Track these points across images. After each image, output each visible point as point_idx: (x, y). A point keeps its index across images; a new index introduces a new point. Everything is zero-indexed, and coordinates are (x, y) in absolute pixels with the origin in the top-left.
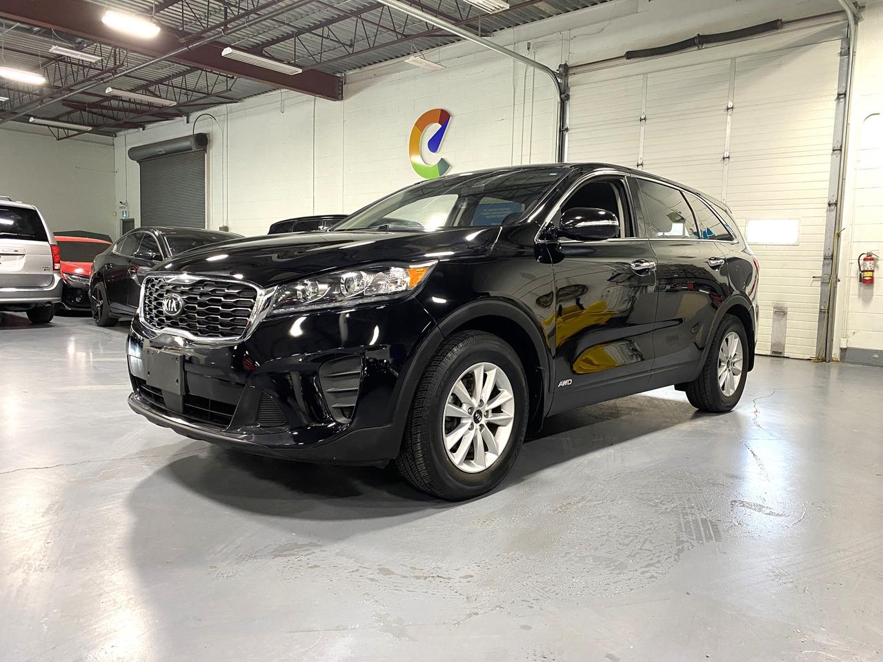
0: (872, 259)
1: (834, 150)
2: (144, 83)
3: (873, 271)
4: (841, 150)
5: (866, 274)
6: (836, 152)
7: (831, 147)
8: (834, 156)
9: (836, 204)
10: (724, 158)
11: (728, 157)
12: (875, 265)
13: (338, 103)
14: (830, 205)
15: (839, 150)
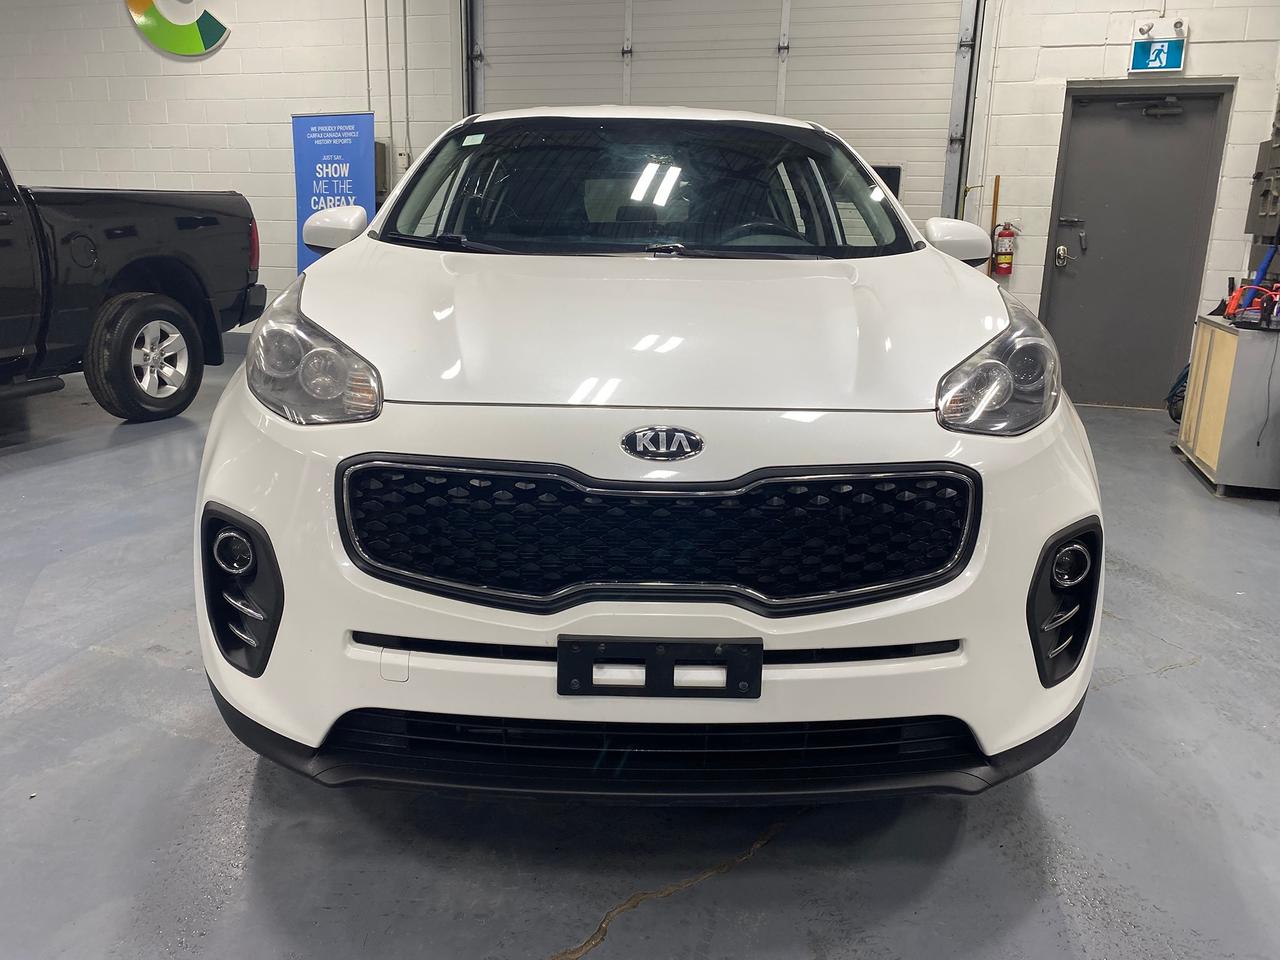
0: (1011, 235)
1: (961, 46)
3: (1011, 254)
4: (973, 47)
5: (1002, 259)
6: (963, 48)
7: (957, 40)
8: (961, 57)
9: (962, 141)
10: (780, 49)
11: (787, 48)
12: (1015, 246)
14: (952, 141)
15: (971, 46)
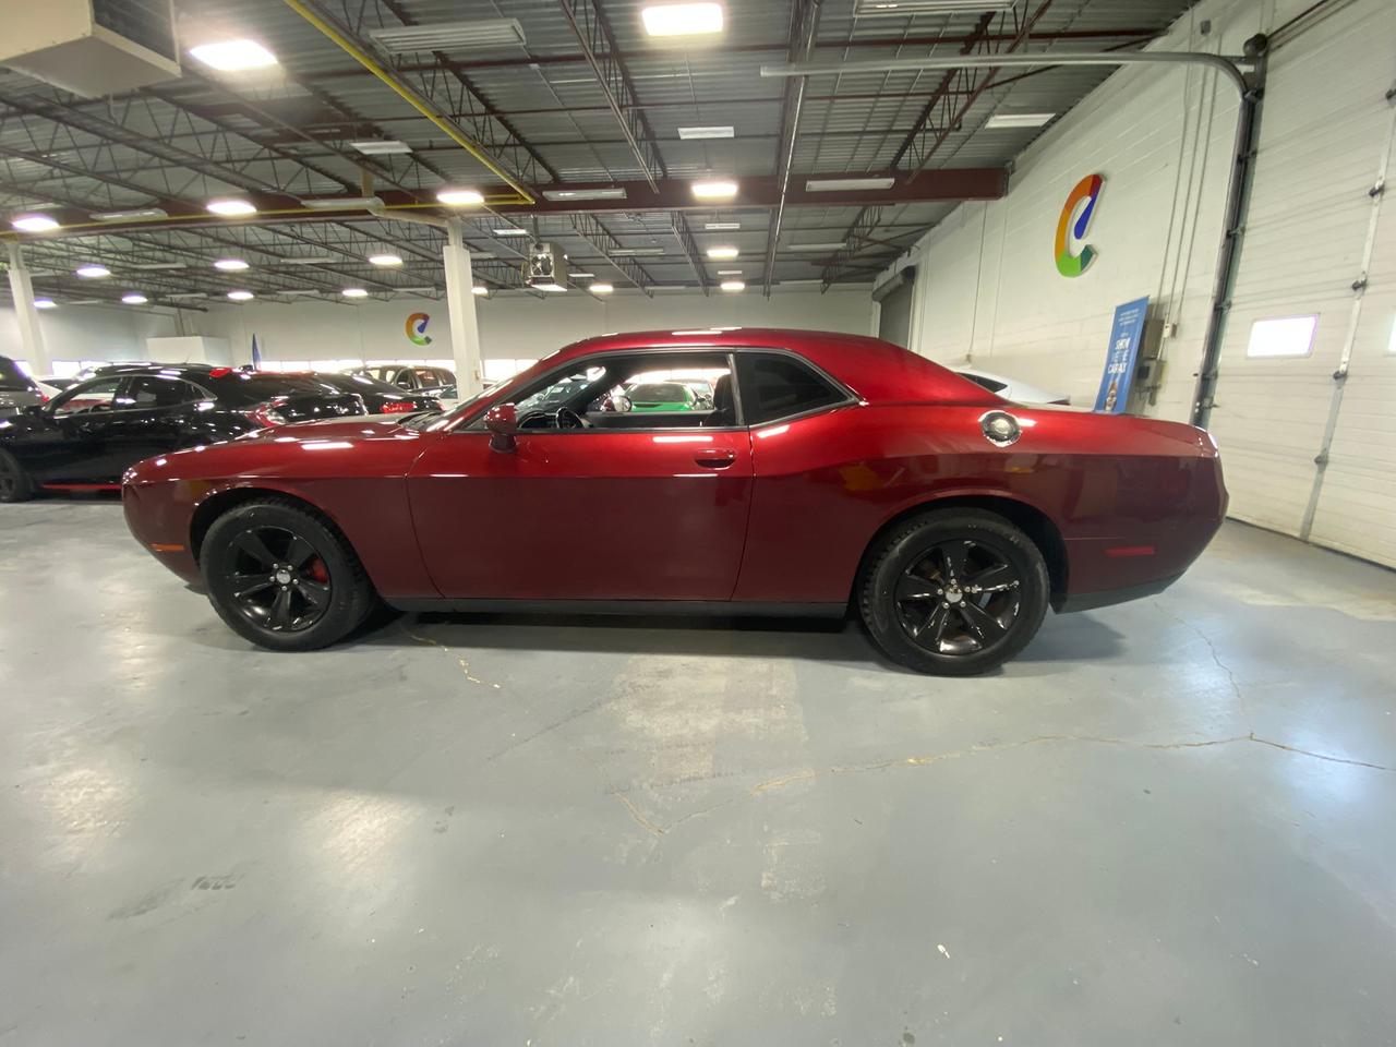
2: (846, 230)
13: (1002, 201)
